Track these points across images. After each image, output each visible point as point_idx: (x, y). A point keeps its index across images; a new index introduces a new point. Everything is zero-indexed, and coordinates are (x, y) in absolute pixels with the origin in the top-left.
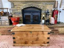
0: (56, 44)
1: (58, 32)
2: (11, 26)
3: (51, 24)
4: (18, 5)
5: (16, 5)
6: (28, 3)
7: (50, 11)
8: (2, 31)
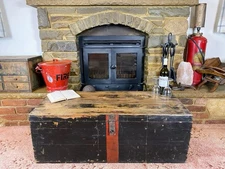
0: (199, 160)
1: (207, 116)
2: (39, 95)
3: (179, 86)
4: (65, 17)
5: (54, 19)
6: (100, 10)
7: (177, 39)
8: (7, 111)
